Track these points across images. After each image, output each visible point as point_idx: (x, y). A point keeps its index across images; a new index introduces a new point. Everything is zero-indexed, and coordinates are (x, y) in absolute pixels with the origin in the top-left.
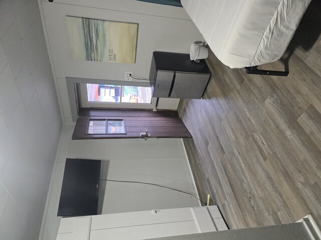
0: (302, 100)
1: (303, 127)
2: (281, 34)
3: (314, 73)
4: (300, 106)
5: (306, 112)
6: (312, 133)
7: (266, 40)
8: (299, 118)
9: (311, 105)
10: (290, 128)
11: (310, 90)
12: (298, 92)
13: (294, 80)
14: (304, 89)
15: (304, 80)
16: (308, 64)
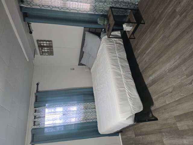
0: (171, 120)
1: (184, 129)
2: (134, 98)
3: (162, 107)
4: (173, 123)
5: (177, 121)
6: (188, 126)
7: (131, 102)
8: (179, 128)
9: (174, 117)
10: (182, 138)
11: (168, 113)
12: (166, 119)
13: (161, 117)
14: (166, 115)
15: (163, 113)
16: (158, 107)
